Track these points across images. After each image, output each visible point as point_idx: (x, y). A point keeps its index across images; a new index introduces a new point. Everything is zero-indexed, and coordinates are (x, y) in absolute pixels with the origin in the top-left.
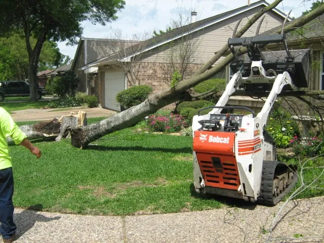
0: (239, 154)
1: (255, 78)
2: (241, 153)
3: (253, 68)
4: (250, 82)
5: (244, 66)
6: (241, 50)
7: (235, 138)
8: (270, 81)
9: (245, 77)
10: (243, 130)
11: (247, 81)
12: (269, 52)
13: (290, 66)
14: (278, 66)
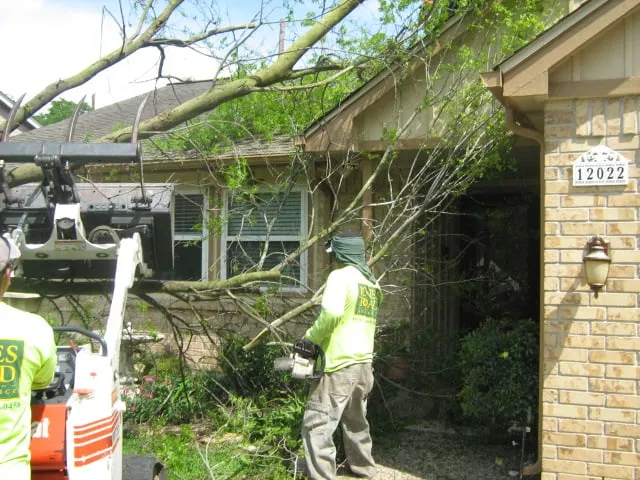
0: (78, 464)
1: (62, 247)
2: (84, 459)
3: (58, 221)
4: (46, 256)
5: (29, 215)
6: (16, 173)
7: (66, 419)
8: (98, 255)
9: (35, 242)
10: (83, 395)
11: (37, 255)
12: (87, 185)
13: (143, 220)
14: (115, 220)
